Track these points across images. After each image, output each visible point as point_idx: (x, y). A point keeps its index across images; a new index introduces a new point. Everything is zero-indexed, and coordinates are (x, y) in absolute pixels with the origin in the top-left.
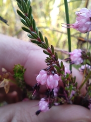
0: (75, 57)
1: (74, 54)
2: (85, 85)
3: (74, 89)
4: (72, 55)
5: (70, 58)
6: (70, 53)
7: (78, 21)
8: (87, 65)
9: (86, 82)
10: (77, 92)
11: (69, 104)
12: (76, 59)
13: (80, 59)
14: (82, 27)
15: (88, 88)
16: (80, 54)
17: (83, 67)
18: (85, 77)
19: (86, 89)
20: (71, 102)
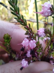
0: (41, 33)
1: (40, 31)
2: (47, 49)
3: (41, 51)
4: (39, 31)
5: (38, 34)
6: (38, 31)
7: (43, 10)
8: (48, 37)
9: (47, 47)
10: (43, 53)
11: (38, 61)
12: (41, 34)
13: (44, 34)
14: (45, 13)
15: (49, 51)
16: (44, 31)
17: (45, 39)
18: (47, 44)
19: (48, 51)
20: (40, 60)
